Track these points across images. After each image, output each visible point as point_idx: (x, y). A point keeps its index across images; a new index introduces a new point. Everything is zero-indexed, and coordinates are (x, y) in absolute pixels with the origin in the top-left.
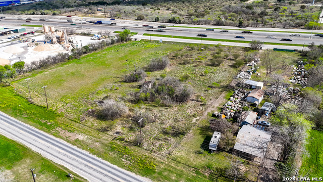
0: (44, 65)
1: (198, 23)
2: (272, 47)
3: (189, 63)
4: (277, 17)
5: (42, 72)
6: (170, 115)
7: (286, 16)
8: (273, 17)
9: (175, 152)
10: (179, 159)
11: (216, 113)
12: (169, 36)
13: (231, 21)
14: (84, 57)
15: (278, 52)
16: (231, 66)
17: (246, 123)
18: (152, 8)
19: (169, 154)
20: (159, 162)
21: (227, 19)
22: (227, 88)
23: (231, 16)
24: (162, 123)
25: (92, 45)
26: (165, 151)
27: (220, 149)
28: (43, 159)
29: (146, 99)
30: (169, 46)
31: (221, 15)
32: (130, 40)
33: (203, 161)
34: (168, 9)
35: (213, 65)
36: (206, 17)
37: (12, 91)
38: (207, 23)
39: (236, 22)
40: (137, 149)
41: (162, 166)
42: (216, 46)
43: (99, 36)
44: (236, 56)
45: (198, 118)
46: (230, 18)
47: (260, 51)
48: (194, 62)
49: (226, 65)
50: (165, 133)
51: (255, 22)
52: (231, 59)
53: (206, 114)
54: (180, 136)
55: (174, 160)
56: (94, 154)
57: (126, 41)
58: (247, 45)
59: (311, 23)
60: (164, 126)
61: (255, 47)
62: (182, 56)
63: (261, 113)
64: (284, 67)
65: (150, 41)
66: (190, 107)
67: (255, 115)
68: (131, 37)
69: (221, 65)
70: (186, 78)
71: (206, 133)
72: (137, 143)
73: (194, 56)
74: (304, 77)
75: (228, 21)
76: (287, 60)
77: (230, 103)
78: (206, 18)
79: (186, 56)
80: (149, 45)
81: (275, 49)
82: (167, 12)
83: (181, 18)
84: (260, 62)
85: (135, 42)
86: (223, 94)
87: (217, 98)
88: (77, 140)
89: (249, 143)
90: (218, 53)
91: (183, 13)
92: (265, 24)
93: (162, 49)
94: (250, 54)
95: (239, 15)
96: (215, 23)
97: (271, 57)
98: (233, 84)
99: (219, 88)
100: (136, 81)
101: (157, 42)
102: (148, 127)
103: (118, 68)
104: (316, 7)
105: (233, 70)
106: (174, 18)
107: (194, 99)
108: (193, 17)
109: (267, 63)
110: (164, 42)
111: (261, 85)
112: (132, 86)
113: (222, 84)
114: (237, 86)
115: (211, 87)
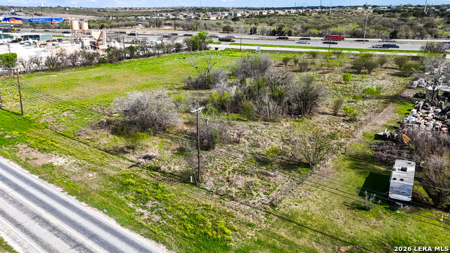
1: (321, 35)
6: (273, 134)
9: (286, 201)
10: (300, 219)
12: (272, 46)
14: (125, 62)
19: (272, 205)
20: (241, 223)
23: (375, 27)
24: (255, 146)
26: (260, 197)
32: (207, 49)
33: (374, 227)
36: (332, 30)
40: (186, 189)
41: (250, 233)
46: (373, 30)
54: (303, 170)
55: (287, 219)
56: (72, 193)
57: (201, 50)
60: (258, 150)
65: (240, 50)
68: (209, 45)
72: (191, 179)
85: (215, 52)
88: (47, 166)
95: (388, 27)
99: (378, 99)
100: (208, 88)
101: (253, 50)
102: (220, 150)
106: (280, 28)
110: (264, 51)
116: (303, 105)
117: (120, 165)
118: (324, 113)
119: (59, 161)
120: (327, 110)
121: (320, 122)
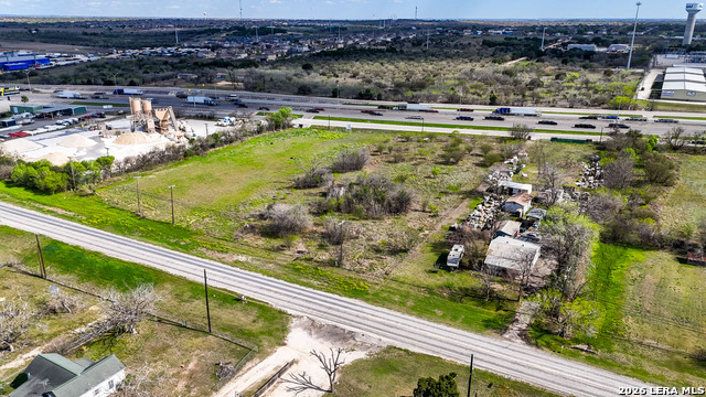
0: (144, 164)
1: (414, 99)
2: (548, 136)
3: (403, 160)
4: (560, 89)
7: (577, 88)
8: (552, 89)
9: (394, 271)
10: (402, 279)
11: (456, 225)
13: (476, 96)
14: (212, 154)
15: (558, 144)
16: (477, 165)
17: (503, 234)
18: (323, 74)
19: (386, 274)
20: (372, 283)
21: (467, 92)
22: (472, 194)
23: (476, 87)
25: (223, 134)
26: (379, 271)
28: (191, 283)
29: (337, 210)
30: (365, 136)
31: (455, 85)
32: (291, 126)
37: (101, 202)
39: (484, 97)
41: (377, 287)
42: (450, 136)
43: (233, 119)
44: (486, 149)
45: (427, 232)
46: (473, 91)
47: (528, 142)
49: (468, 162)
50: (377, 251)
51: (520, 97)
52: (477, 155)
53: (439, 227)
54: (402, 254)
55: (393, 280)
57: (284, 128)
58: (506, 134)
60: (372, 243)
61: (519, 135)
62: (390, 150)
63: (526, 224)
64: (567, 166)
65: (328, 128)
67: (516, 225)
68: (293, 122)
69: (460, 163)
71: (441, 250)
72: (335, 263)
73: (413, 150)
74: (599, 177)
76: (572, 156)
77: (477, 213)
79: (398, 151)
80: (328, 134)
81: (554, 140)
82: (351, 80)
84: (527, 159)
85: (299, 130)
86: (465, 203)
87: (455, 207)
88: (237, 262)
89: (507, 254)
90: (454, 145)
91: (383, 82)
92: (537, 101)
93: (351, 141)
94: (512, 145)
95: (490, 86)
96: (445, 99)
97: (546, 151)
98: (482, 189)
99: (459, 194)
101: (342, 129)
102: (347, 244)
104: (632, 73)
105: (481, 171)
106: (368, 91)
108: (403, 90)
109: (539, 159)
110: (354, 130)
111: (528, 187)
112: (310, 194)
113: (463, 189)
114: (490, 191)
115: (446, 193)
116: (399, 206)
117: (287, 257)
118: (416, 210)
120: (418, 208)
121: (412, 220)
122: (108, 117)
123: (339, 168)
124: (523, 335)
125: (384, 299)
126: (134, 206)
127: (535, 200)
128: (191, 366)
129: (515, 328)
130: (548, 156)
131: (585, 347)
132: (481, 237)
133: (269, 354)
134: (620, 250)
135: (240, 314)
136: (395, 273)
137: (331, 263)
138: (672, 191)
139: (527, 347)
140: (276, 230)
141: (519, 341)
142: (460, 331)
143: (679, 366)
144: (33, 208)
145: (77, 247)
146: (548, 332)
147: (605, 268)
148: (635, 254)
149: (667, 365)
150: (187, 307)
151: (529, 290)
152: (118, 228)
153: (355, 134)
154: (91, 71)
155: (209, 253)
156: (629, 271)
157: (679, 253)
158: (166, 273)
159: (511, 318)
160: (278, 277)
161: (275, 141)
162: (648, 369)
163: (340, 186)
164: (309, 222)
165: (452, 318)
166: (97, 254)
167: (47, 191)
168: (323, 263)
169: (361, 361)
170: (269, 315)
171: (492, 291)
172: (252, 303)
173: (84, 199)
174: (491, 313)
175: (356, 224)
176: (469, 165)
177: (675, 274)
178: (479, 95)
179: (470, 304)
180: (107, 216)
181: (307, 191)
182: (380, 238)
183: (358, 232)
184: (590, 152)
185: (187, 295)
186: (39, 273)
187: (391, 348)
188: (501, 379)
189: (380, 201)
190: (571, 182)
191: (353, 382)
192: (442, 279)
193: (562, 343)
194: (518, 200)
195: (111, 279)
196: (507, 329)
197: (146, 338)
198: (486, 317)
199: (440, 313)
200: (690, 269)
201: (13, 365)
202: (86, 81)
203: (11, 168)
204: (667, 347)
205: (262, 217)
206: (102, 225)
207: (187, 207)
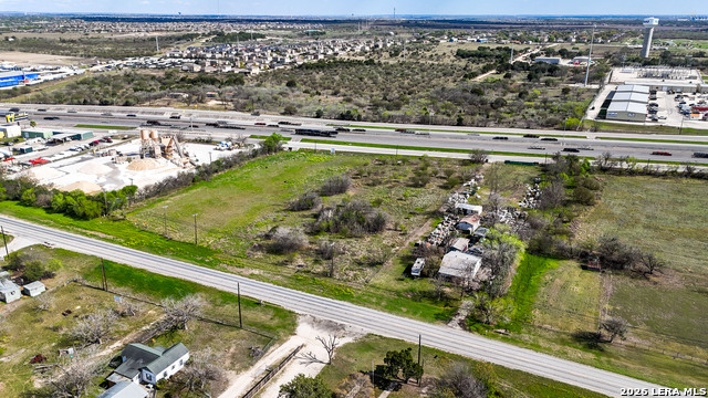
0: (161, 190)
1: (390, 119)
2: (502, 159)
3: (380, 183)
4: (521, 108)
5: (160, 201)
6: (362, 247)
7: (537, 107)
8: (514, 108)
10: (378, 286)
11: (420, 242)
12: (345, 143)
13: (445, 117)
14: (216, 179)
15: (511, 166)
16: (441, 187)
17: (454, 249)
18: (306, 92)
19: (367, 282)
20: (356, 289)
21: (438, 112)
22: (436, 215)
23: (446, 107)
24: (353, 255)
25: (224, 159)
26: (361, 280)
27: (423, 275)
28: (220, 292)
29: (328, 230)
30: (347, 159)
31: (428, 105)
32: (282, 149)
33: (405, 286)
34: (335, 94)
35: (416, 186)
36: (403, 108)
37: (132, 226)
38: (405, 119)
39: (453, 117)
40: (328, 280)
41: (360, 292)
42: (420, 158)
43: (229, 143)
44: (449, 173)
45: (398, 247)
46: (443, 110)
47: (486, 165)
48: (387, 182)
49: (433, 185)
50: (360, 264)
51: (484, 118)
52: (441, 178)
53: (407, 244)
54: (378, 266)
55: (372, 286)
57: (275, 152)
58: (466, 156)
59: (569, 121)
60: (355, 257)
61: (477, 159)
62: (369, 174)
63: (474, 240)
64: (515, 188)
65: (315, 151)
66: (386, 237)
67: (466, 242)
68: (283, 145)
69: (427, 185)
70: (378, 202)
71: (407, 262)
72: (328, 274)
73: (388, 173)
74: (538, 198)
75: (440, 117)
76: (521, 178)
77: (437, 231)
78: (405, 110)
79: (376, 174)
80: (315, 157)
81: (507, 162)
82: (334, 98)
83: (360, 111)
84: (482, 181)
85: (289, 153)
86: (429, 222)
87: (421, 226)
88: (252, 275)
89: (455, 265)
90: (422, 169)
91: (362, 101)
92: (500, 122)
93: (336, 164)
94: (470, 169)
95: (459, 105)
96: (418, 120)
97: (499, 173)
98: (443, 210)
99: (424, 215)
100: (308, 209)
101: (328, 152)
102: (336, 259)
103: (276, 193)
104: (589, 90)
105: (444, 193)
106: (349, 112)
107: (392, 227)
108: (381, 109)
109: (493, 182)
110: (338, 153)
111: (479, 209)
112: (304, 216)
113: (428, 210)
114: (449, 211)
115: (414, 214)
116: (376, 227)
117: (290, 270)
119: (256, 272)
122: (115, 142)
123: (327, 192)
124: (461, 324)
125: (365, 301)
126: (160, 229)
127: (483, 220)
128: (232, 350)
129: (456, 319)
130: (501, 178)
131: (503, 331)
132: (437, 252)
133: (285, 341)
134: (541, 260)
135: (261, 314)
136: (373, 281)
137: (325, 274)
138: (593, 210)
139: (464, 332)
140: (280, 249)
141: (458, 327)
142: (418, 322)
143: (563, 342)
144: (77, 232)
145: (125, 265)
146: (478, 321)
147: (527, 274)
148: (552, 263)
149: (555, 341)
150: (221, 310)
151: (469, 291)
152: (152, 249)
153: (339, 157)
154: (83, 88)
155: (230, 268)
156: (544, 276)
157: (584, 262)
158: (200, 285)
159: (455, 313)
160: (285, 286)
161: (269, 164)
162: (541, 344)
163: (328, 209)
164: (305, 240)
165: (413, 313)
166: (142, 270)
167: (84, 217)
168: (318, 274)
169: (349, 343)
170: (281, 314)
171: (443, 293)
172: (268, 306)
173: (117, 223)
174: (441, 309)
175: (343, 242)
176: (434, 187)
177: (577, 278)
178: (449, 115)
179: (426, 303)
180: (141, 238)
181: (301, 213)
182: (362, 254)
183: (344, 249)
184: (535, 173)
185: (219, 301)
186: (101, 286)
187: (370, 335)
188: (443, 353)
189: (361, 221)
190: (515, 202)
191: (344, 357)
192: (407, 284)
193: (488, 329)
194: (469, 220)
195: (158, 290)
196: (451, 320)
197: (195, 332)
198: (437, 312)
199: (404, 310)
200: (588, 274)
201: (104, 353)
202: (82, 100)
203: (48, 197)
204: (557, 329)
205: (267, 237)
206: (139, 247)
207: (204, 229)
